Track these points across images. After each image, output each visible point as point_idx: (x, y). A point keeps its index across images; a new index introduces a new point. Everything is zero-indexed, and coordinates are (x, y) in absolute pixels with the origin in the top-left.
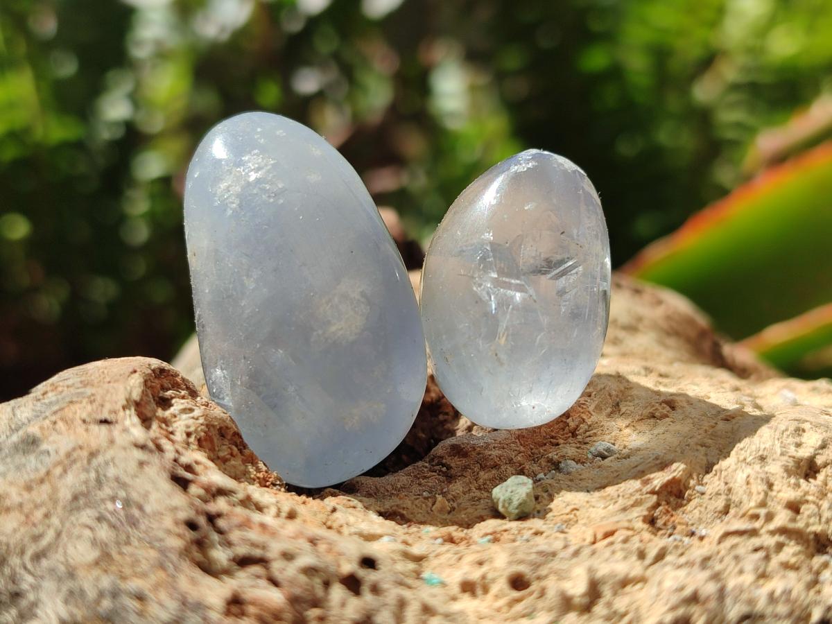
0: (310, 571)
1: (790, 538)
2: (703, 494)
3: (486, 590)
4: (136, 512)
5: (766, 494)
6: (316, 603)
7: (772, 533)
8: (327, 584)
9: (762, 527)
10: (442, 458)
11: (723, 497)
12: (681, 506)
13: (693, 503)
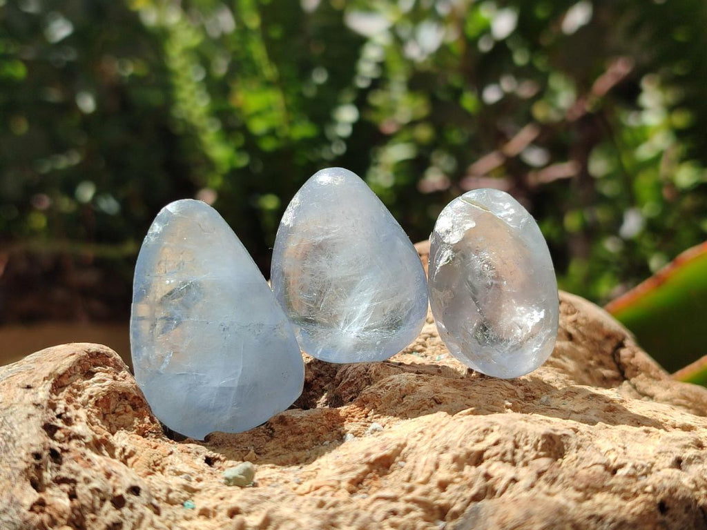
0: (95, 491)
1: (420, 506)
2: (402, 467)
3: (215, 515)
4: (10, 445)
5: (432, 473)
6: (93, 511)
7: (407, 501)
8: (103, 500)
9: (402, 496)
10: (272, 424)
11: (409, 472)
12: (386, 474)
13: (394, 473)
